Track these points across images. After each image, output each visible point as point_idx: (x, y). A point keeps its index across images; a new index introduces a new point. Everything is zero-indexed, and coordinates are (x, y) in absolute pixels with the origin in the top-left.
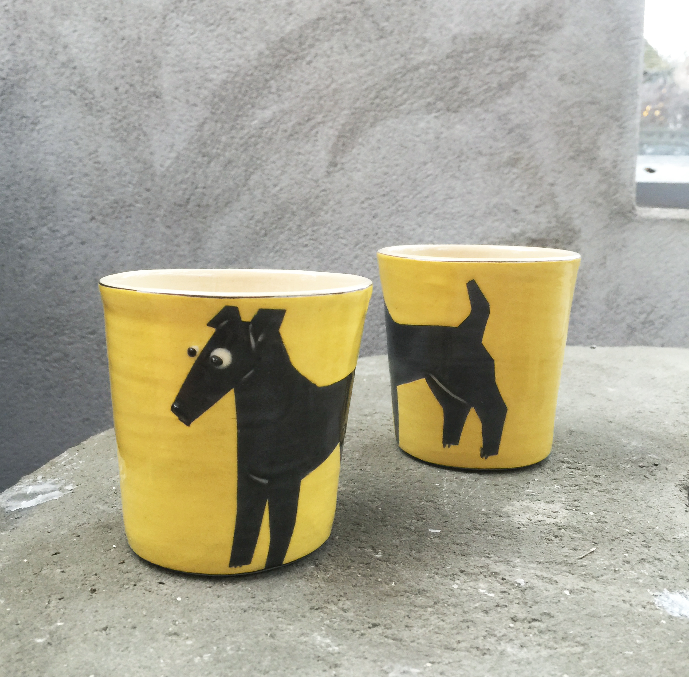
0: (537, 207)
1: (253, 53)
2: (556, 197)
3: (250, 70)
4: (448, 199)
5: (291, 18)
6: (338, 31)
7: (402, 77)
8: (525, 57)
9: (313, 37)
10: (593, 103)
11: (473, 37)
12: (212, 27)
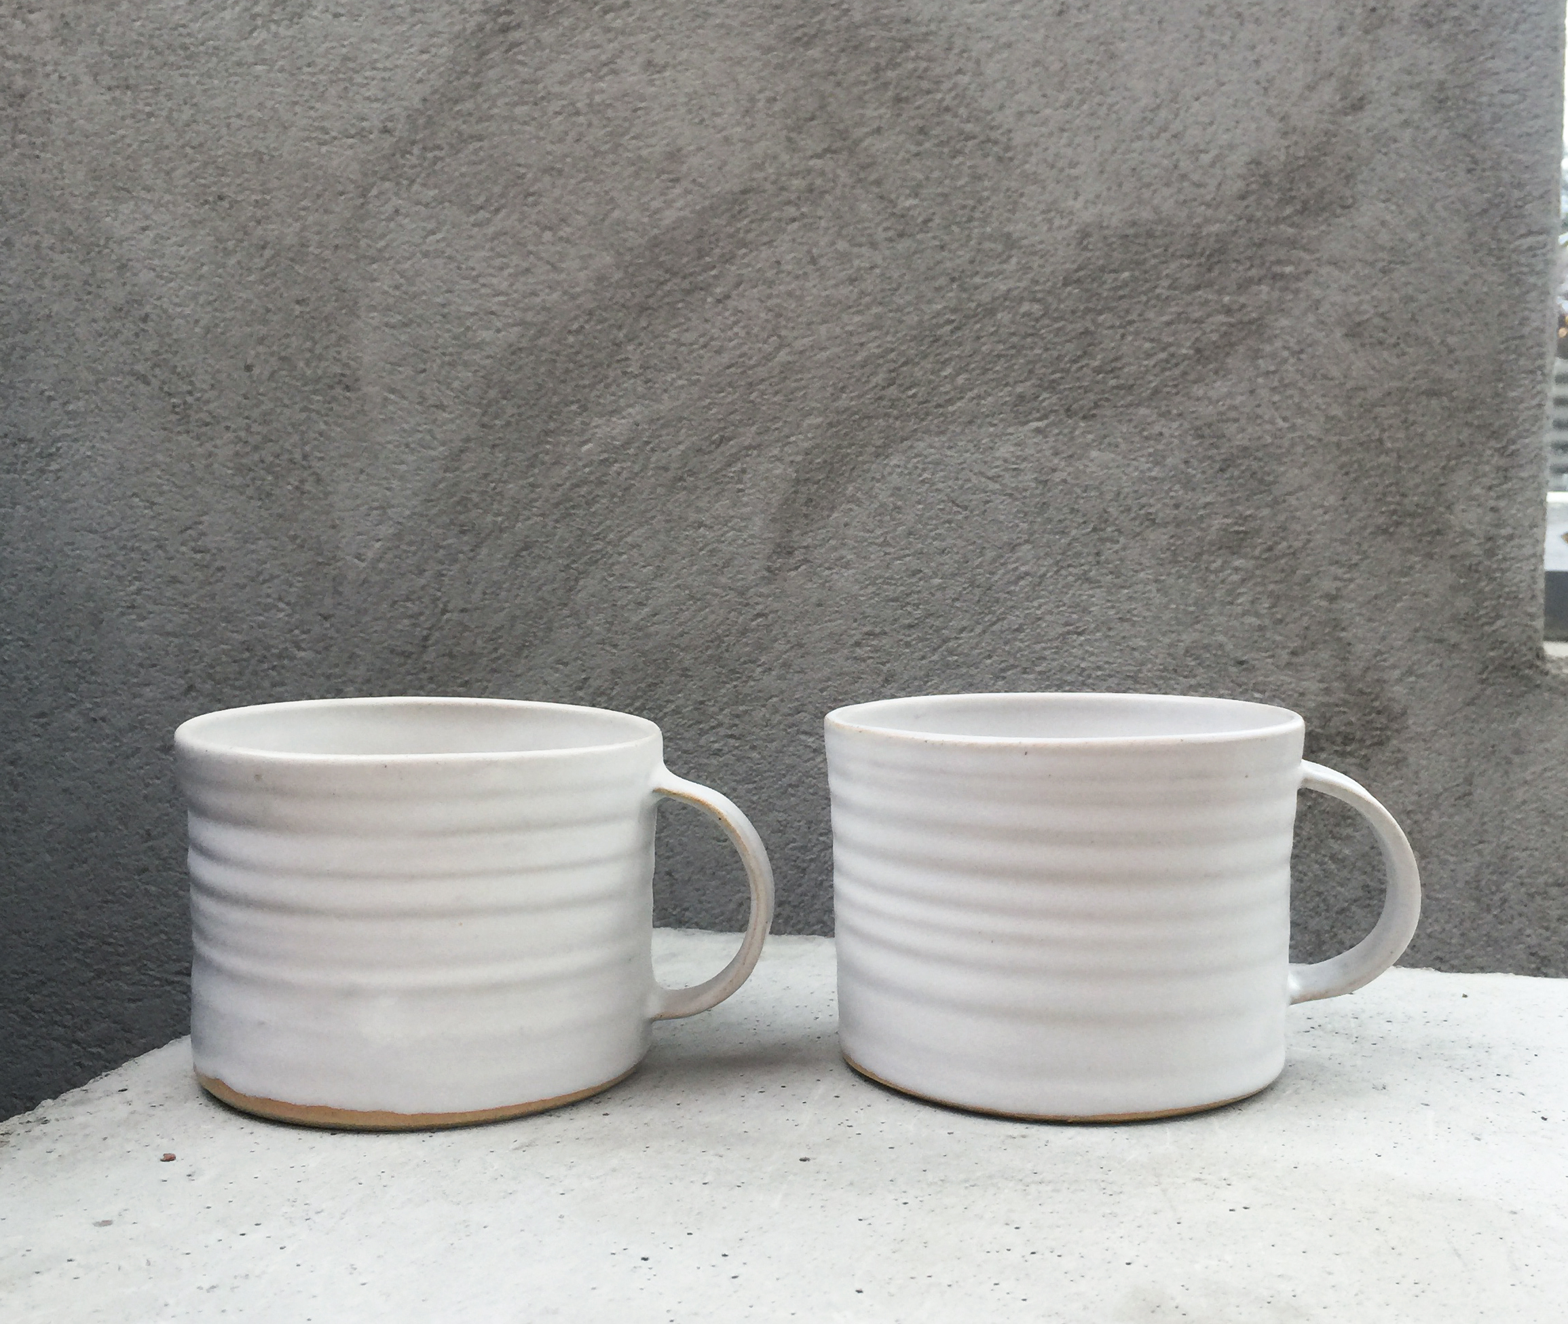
0: (1294, 653)
1: (582, 275)
2: (1343, 629)
3: (576, 318)
4: (1069, 633)
5: (678, 190)
6: (794, 220)
7: (952, 332)
8: (1260, 281)
9: (731, 236)
10: (1431, 394)
11: (1131, 231)
12: (483, 214)
